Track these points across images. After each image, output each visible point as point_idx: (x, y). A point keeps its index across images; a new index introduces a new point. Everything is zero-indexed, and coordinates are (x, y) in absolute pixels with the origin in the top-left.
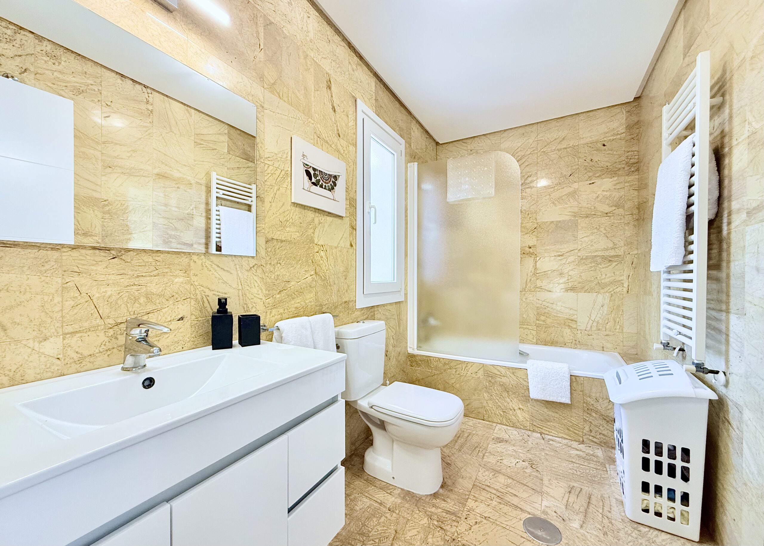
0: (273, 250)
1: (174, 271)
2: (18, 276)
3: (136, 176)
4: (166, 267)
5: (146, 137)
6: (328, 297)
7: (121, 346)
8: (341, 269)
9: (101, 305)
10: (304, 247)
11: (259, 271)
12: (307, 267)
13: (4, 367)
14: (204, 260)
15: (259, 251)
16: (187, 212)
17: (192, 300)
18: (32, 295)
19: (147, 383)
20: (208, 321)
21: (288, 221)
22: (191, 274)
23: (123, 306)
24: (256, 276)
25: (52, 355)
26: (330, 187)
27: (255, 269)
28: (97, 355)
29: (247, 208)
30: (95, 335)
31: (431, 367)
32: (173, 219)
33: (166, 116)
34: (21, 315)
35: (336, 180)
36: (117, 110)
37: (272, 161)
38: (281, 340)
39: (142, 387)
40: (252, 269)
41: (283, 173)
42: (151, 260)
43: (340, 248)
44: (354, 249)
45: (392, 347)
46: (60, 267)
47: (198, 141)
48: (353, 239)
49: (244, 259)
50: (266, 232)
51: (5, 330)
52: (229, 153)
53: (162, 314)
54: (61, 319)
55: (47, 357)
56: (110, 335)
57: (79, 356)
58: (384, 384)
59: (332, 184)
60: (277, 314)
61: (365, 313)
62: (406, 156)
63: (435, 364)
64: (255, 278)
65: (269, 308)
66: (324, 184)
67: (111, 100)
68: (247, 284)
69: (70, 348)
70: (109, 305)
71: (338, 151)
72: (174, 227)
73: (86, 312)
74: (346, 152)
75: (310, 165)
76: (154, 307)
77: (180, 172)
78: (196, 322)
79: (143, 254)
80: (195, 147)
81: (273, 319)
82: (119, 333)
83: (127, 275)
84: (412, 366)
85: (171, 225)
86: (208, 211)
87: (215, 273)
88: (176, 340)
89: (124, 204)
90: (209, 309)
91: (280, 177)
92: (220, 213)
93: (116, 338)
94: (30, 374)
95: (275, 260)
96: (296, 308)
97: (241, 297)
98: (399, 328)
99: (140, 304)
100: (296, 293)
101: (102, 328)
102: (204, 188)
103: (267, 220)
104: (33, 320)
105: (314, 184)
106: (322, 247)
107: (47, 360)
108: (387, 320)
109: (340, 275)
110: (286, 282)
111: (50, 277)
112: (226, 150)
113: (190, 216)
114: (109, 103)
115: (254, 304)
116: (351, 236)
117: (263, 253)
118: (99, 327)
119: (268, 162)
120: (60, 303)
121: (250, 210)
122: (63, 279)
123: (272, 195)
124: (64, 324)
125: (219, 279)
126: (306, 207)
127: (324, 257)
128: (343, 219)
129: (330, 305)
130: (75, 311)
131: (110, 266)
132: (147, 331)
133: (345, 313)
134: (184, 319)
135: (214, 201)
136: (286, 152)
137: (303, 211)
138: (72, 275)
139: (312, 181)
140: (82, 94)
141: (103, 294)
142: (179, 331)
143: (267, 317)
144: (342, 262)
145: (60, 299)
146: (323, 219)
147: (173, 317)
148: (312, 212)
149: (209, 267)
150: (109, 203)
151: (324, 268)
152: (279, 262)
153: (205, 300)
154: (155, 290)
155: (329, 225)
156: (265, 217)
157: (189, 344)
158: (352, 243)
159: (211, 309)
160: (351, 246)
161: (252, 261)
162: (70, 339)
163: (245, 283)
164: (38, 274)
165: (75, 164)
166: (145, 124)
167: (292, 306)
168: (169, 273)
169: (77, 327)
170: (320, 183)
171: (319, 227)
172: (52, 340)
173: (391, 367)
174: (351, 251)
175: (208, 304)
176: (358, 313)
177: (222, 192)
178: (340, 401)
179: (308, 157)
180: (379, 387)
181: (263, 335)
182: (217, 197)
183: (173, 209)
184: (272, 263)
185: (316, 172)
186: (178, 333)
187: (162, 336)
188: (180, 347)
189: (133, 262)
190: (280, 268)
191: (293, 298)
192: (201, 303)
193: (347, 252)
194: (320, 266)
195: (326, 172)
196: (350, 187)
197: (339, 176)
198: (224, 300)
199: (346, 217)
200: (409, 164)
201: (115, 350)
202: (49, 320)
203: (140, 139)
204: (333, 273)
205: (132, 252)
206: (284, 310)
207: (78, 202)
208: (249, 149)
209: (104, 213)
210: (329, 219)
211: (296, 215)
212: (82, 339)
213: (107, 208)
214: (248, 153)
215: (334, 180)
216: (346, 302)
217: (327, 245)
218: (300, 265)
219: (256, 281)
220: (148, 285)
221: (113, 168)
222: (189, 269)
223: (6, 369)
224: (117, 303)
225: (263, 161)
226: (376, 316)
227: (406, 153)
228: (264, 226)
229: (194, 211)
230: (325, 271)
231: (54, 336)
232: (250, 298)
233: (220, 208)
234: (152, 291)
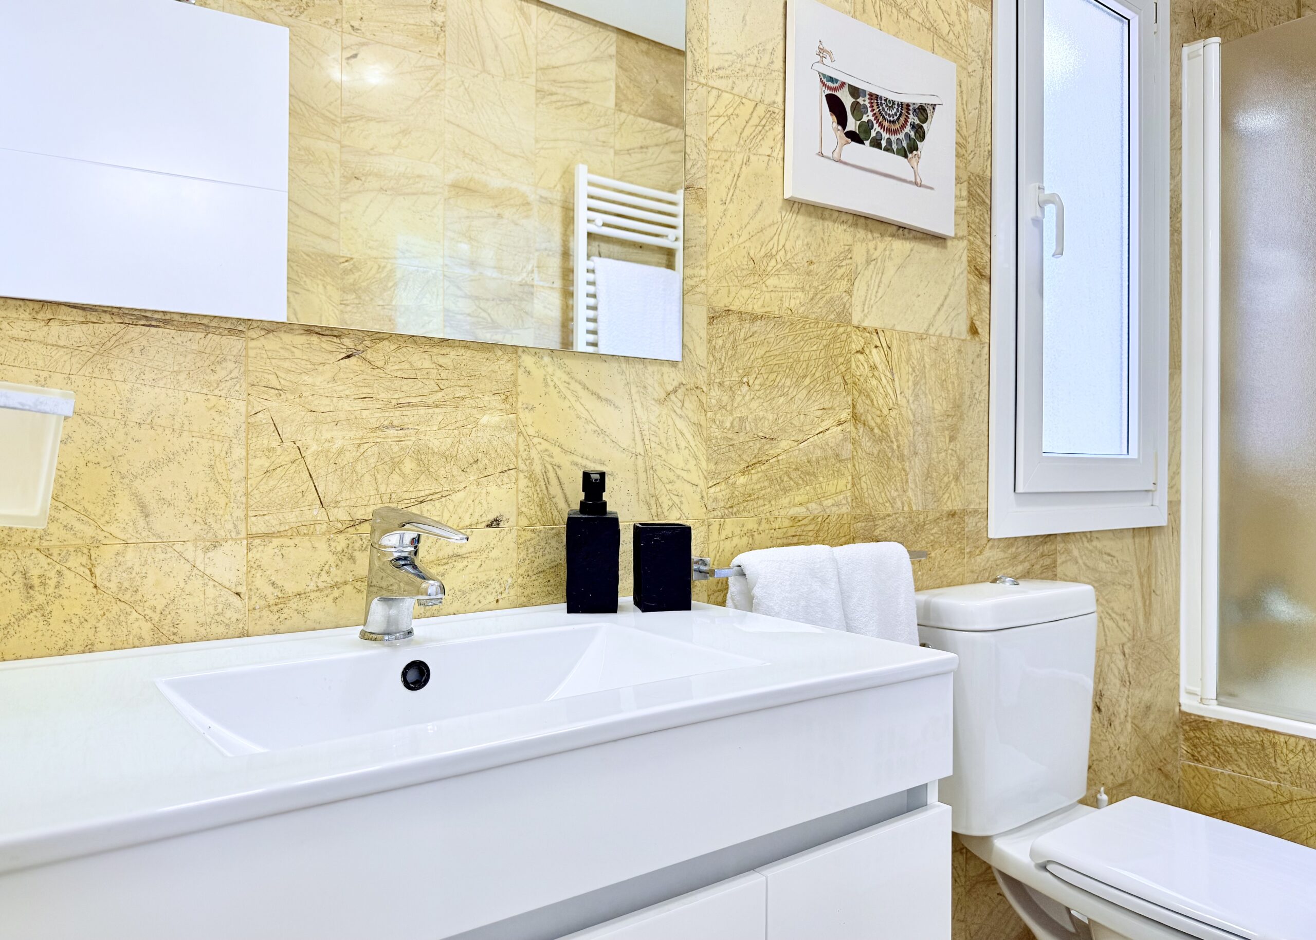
0: (728, 345)
1: (479, 395)
2: (170, 392)
3: (408, 194)
4: (462, 383)
5: (430, 94)
6: (895, 494)
7: (361, 580)
8: (937, 406)
9: (323, 473)
10: (818, 337)
11: (691, 405)
12: (827, 398)
13: (145, 599)
14: (550, 369)
15: (691, 347)
16: (518, 279)
17: (521, 475)
18: (194, 439)
19: (412, 676)
20: (558, 534)
21: (772, 256)
22: (520, 405)
23: (367, 477)
24: (681, 417)
25: (227, 584)
26: (905, 144)
27: (680, 397)
28: (313, 596)
29: (663, 258)
30: (309, 545)
31: (1275, 770)
32: (488, 300)
33: (474, 33)
34: (173, 483)
35: (925, 120)
36: (372, 37)
37: (728, 77)
38: (749, 603)
39: (401, 685)
40: (672, 397)
41: (761, 110)
42: (427, 364)
43: (934, 339)
44: (982, 343)
45: (1118, 682)
46: (245, 373)
47: (546, 88)
48: (980, 311)
49: (651, 369)
50: (711, 290)
51: (147, 516)
52: (618, 107)
53: (451, 507)
54: (244, 499)
55: (219, 587)
56: (339, 549)
57: (277, 592)
58: (1091, 801)
59: (912, 134)
60: (737, 531)
61: (1022, 557)
62: (1174, 21)
63: (1294, 760)
64: (681, 424)
65: (715, 513)
66: (885, 136)
67: (360, 15)
68: (657, 440)
69: (260, 572)
70: (339, 472)
71: (933, 30)
72: (489, 320)
73: (293, 488)
74: (958, 28)
75: (842, 78)
76: (435, 487)
77: (504, 175)
78: (529, 535)
79: (411, 349)
80: (537, 105)
81: (728, 546)
82: (357, 545)
83: (377, 400)
84: (1198, 760)
85: (484, 315)
86: (567, 274)
87: (577, 406)
88: (482, 577)
89: (385, 267)
90: (562, 505)
91: (751, 123)
92: (599, 277)
93: (352, 558)
94: (189, 623)
95: (735, 374)
96: (794, 519)
97: (642, 476)
98: (1148, 616)
99: (403, 475)
100: (794, 475)
101: (323, 530)
102: (557, 212)
103: (712, 255)
104: (194, 496)
105: (853, 137)
106: (875, 337)
107: (217, 593)
108: (1100, 585)
109: (933, 427)
110: (763, 441)
111: (226, 398)
112: (611, 102)
113: (526, 289)
114: (356, 24)
115: (675, 498)
116: (974, 300)
117: (701, 351)
118: (318, 527)
119: (717, 83)
120: (243, 461)
121: (670, 266)
122: (249, 402)
123: (728, 180)
124: (251, 514)
125: (587, 422)
126: (827, 213)
127: (881, 367)
128: (945, 247)
129: (901, 519)
130: (272, 483)
131: (342, 375)
132: (416, 541)
133: (950, 549)
134: (502, 524)
135: (580, 245)
136: (769, 47)
137: (819, 225)
138: (266, 396)
139: (847, 129)
140: (306, 12)
141: (327, 445)
142: (491, 555)
143: (711, 539)
144: (943, 383)
145: (244, 454)
146: (881, 246)
147: (476, 516)
148: (845, 227)
149: (562, 387)
150: (354, 265)
151: (881, 402)
152: (745, 380)
153: (551, 475)
154: (437, 443)
155: (900, 267)
156: (707, 246)
157: (512, 592)
158: (977, 323)
159: (567, 501)
160: (974, 331)
161: (673, 375)
162: (260, 548)
163: (653, 438)
164: (205, 391)
165: (292, 179)
166: (429, 62)
167: (783, 512)
168: (467, 401)
169: (274, 522)
170: (873, 134)
171: (868, 273)
172: (227, 547)
173: (1116, 752)
174: (972, 347)
175: (558, 488)
176: (992, 555)
177: (600, 218)
178: (933, 807)
179: (835, 56)
180: (1070, 807)
181: (698, 586)
182: (590, 235)
183: (489, 273)
184: (727, 383)
185: (860, 100)
186: (487, 561)
187: (451, 565)
188: (491, 598)
189: (389, 368)
190: (747, 398)
191: (786, 490)
192: (542, 483)
193: (960, 351)
194: (868, 396)
195: (891, 97)
196: (971, 140)
197: (934, 106)
198: (598, 476)
199: (956, 238)
200: (1186, 50)
201: (348, 588)
202: (222, 501)
203: (417, 100)
204: (911, 418)
205: (386, 343)
206: (760, 523)
207: (295, 268)
208: (670, 91)
209: (344, 290)
210: (900, 247)
211: (798, 237)
212: (283, 551)
213: (350, 279)
214: (669, 100)
215: (917, 122)
216: (952, 514)
217: (893, 329)
218: (805, 392)
219: (681, 433)
220: (422, 428)
221: (363, 178)
222: (514, 392)
223: (147, 604)
224: (354, 470)
225: (703, 81)
226: (1059, 570)
227: (1173, 13)
228: (703, 272)
229: (536, 276)
230: (885, 411)
231: (232, 538)
232: (665, 481)
233: (597, 262)
234: (431, 445)
